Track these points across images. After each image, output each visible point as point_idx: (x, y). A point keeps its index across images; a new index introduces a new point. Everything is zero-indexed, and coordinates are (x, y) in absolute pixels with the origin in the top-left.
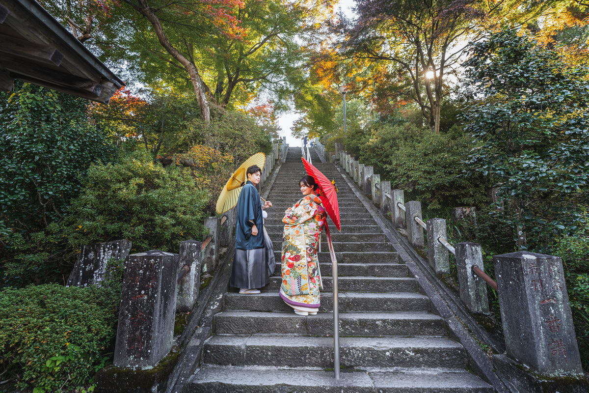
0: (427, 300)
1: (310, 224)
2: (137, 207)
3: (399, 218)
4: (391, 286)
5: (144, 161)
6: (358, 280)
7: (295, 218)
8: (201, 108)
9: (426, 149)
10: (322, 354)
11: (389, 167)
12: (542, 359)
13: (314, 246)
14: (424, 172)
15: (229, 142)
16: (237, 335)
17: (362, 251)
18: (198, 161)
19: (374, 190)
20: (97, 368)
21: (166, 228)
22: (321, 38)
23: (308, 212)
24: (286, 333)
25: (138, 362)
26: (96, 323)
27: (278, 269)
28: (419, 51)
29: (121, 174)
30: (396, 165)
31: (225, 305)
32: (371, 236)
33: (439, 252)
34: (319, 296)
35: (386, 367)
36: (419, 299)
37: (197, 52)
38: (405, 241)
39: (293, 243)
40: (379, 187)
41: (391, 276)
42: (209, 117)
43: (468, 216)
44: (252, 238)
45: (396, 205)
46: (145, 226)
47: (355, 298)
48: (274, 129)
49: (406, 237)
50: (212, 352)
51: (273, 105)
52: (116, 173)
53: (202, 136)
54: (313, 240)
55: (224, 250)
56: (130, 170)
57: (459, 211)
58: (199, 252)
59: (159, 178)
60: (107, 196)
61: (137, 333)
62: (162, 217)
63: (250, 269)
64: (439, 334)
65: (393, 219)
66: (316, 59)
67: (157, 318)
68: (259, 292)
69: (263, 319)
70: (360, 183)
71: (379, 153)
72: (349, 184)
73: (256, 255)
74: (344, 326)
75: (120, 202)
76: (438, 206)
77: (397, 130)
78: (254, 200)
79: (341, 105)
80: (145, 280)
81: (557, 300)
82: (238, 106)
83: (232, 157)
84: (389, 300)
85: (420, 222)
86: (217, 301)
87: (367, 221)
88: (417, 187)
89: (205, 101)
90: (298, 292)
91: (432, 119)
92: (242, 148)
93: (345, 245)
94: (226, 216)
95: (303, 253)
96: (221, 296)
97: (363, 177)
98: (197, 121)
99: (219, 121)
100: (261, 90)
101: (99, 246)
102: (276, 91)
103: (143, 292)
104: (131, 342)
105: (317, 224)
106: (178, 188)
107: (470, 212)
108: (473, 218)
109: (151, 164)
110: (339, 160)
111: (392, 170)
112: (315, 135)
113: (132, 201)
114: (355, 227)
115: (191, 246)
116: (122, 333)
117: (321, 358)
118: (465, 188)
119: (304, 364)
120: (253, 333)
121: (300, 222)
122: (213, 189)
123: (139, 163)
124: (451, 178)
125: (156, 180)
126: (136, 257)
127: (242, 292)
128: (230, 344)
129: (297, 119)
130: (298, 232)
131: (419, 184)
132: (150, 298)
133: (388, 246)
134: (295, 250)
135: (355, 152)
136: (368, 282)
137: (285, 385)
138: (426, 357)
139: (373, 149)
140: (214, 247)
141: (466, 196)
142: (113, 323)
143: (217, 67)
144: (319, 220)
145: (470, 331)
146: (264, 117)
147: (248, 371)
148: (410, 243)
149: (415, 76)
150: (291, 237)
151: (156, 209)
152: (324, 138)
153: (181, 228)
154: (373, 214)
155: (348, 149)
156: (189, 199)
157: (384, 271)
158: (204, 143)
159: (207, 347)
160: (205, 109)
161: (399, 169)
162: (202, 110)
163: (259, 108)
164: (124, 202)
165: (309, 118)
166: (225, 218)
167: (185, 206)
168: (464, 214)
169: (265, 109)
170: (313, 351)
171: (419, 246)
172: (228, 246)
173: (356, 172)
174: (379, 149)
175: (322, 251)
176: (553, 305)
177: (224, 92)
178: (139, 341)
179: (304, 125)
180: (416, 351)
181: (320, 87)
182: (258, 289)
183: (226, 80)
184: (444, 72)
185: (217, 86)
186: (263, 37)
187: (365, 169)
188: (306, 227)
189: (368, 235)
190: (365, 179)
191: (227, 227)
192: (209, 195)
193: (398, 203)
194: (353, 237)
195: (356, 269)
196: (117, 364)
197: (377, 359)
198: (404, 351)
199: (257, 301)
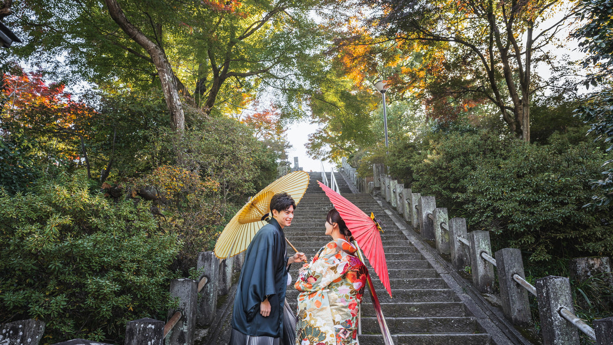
1: (339, 288)
2: (56, 264)
3: (485, 277)
5: (74, 189)
7: (312, 280)
8: (172, 113)
9: (519, 167)
11: (461, 196)
13: (351, 324)
14: (520, 203)
15: (213, 161)
17: (428, 332)
18: (163, 190)
19: (439, 232)
21: (105, 298)
22: (348, 14)
23: (333, 268)
28: (493, 27)
29: (35, 210)
30: (474, 192)
32: (442, 307)
33: (562, 334)
37: (169, 37)
38: (499, 314)
39: (312, 322)
40: (447, 227)
42: (183, 126)
43: (599, 272)
45: (478, 255)
46: (70, 296)
48: (282, 147)
49: (500, 308)
51: (279, 111)
52: (26, 207)
53: (172, 153)
54: (347, 314)
55: (203, 332)
56: (50, 203)
57: (581, 264)
58: (158, 339)
59: (97, 216)
60: (9, 245)
62: (98, 279)
65: (474, 278)
66: (342, 42)
70: (415, 222)
71: (443, 176)
72: (398, 224)
75: (30, 255)
76: (548, 257)
77: (470, 140)
79: (380, 109)
82: (228, 113)
83: (217, 184)
85: (523, 282)
87: (431, 281)
88: (510, 226)
89: (177, 100)
91: (518, 125)
92: (233, 170)
93: (400, 322)
94: (206, 276)
95: (331, 338)
97: (419, 212)
98: (165, 132)
99: (199, 130)
100: (262, 90)
102: (284, 90)
105: (352, 287)
106: (129, 231)
107: (601, 265)
108: (607, 275)
109: (85, 195)
110: (379, 188)
111: (466, 201)
112: (341, 154)
113: (48, 253)
114: (414, 292)
115: (145, 329)
118: (588, 227)
121: (322, 285)
122: (187, 234)
123: (65, 191)
124: (565, 211)
125: (94, 220)
129: (314, 132)
130: (318, 303)
131: (513, 222)
133: (471, 323)
134: (316, 335)
135: (405, 176)
139: (434, 170)
140: (185, 328)
141: (590, 240)
143: (197, 56)
144: (354, 280)
146: (266, 128)
148: (508, 318)
149: (489, 64)
150: (308, 313)
151: (89, 267)
152: (354, 158)
153: (129, 297)
154: (440, 270)
155: (393, 172)
156: (144, 250)
158: (174, 163)
160: (178, 114)
161: (479, 198)
162: (172, 115)
163: (259, 116)
164: (36, 256)
165: (332, 130)
166: (205, 280)
167: (139, 262)
168: (590, 268)
169: (268, 117)
171: (523, 323)
172: (209, 326)
173: (407, 206)
174: (444, 169)
175: (363, 332)
177: (207, 93)
179: (325, 140)
181: (349, 82)
183: (210, 76)
184: (532, 58)
185: (198, 84)
186: (264, 14)
187: (423, 201)
188: (334, 295)
189: (436, 306)
190: (424, 215)
191: (208, 294)
192: (179, 242)
193: (481, 253)
194: (412, 309)
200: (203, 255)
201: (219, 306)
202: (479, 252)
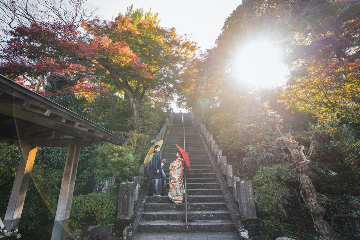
0: (223, 197)
1: (179, 169)
2: (117, 164)
6: (198, 190)
7: (173, 167)
8: (133, 110)
10: (182, 216)
12: (245, 214)
13: (181, 177)
16: (153, 211)
17: (203, 177)
19: (212, 147)
20: (113, 219)
21: (128, 172)
23: (178, 165)
24: (170, 210)
25: (125, 217)
26: (112, 205)
27: (168, 186)
31: (148, 200)
33: (229, 179)
34: (182, 197)
35: (203, 220)
36: (220, 197)
39: (173, 176)
40: (214, 146)
41: (213, 188)
44: (157, 174)
45: (218, 157)
46: (120, 172)
49: (222, 171)
50: (145, 216)
54: (180, 175)
55: (146, 178)
57: (244, 159)
61: (124, 208)
62: (126, 168)
63: (156, 187)
64: (224, 209)
65: (218, 162)
67: (130, 203)
68: (160, 195)
69: (162, 205)
70: (208, 142)
72: (203, 141)
73: (159, 181)
74: (191, 207)
76: (236, 157)
78: (158, 160)
80: (126, 191)
81: (250, 195)
86: (145, 199)
87: (208, 163)
89: (135, 106)
90: (176, 195)
95: (177, 180)
96: (146, 197)
97: (208, 139)
101: (104, 179)
103: (126, 195)
104: (123, 211)
105: (182, 169)
111: (219, 139)
113: (115, 162)
114: (202, 166)
115: (136, 179)
116: (120, 208)
117: (182, 217)
119: (176, 220)
120: (159, 210)
121: (176, 168)
126: (123, 184)
127: (154, 195)
128: (151, 213)
130: (175, 172)
132: (128, 197)
133: (214, 175)
134: (174, 179)
136: (203, 191)
137: (169, 225)
138: (217, 217)
140: (143, 178)
142: (117, 205)
144: (182, 167)
145: (233, 208)
147: (157, 222)
150: (172, 174)
153: (132, 171)
154: (211, 159)
157: (210, 186)
159: (143, 214)
160: (135, 110)
164: (113, 163)
170: (179, 215)
171: (225, 175)
172: (147, 176)
176: (249, 197)
178: (125, 211)
180: (214, 214)
182: (160, 194)
187: (210, 135)
188: (178, 170)
189: (207, 170)
191: (147, 168)
194: (200, 171)
195: (199, 186)
196: (118, 218)
197: (200, 217)
198: (209, 215)
199: (160, 199)
201: (149, 171)
202: (219, 155)
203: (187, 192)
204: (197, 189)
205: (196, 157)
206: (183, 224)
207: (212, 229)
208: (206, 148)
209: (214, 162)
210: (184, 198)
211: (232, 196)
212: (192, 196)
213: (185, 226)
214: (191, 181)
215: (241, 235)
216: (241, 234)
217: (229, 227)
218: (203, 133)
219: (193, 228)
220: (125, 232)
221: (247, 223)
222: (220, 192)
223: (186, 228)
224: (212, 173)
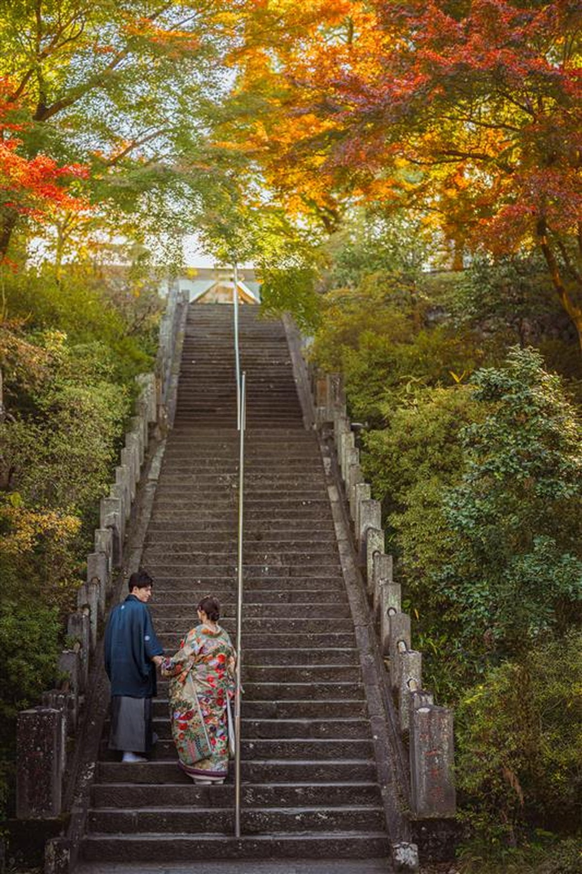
0: (372, 765)
4: (335, 751)
6: (287, 743)
10: (224, 819)
16: (123, 805)
17: (311, 698)
19: (370, 564)
25: (40, 814)
31: (101, 775)
32: (339, 670)
33: (407, 702)
35: (295, 831)
36: (362, 765)
41: (343, 736)
45: (385, 613)
47: (277, 765)
50: (98, 820)
55: (81, 698)
67: (55, 773)
72: (338, 526)
74: (256, 795)
80: (40, 737)
81: (443, 751)
84: (322, 766)
86: (91, 770)
87: (341, 637)
90: (199, 757)
94: (78, 641)
95: (195, 707)
96: (93, 764)
103: (39, 749)
104: (31, 795)
114: (313, 652)
115: (57, 698)
116: (22, 787)
117: (223, 822)
119: (205, 830)
120: (142, 805)
128: (118, 812)
132: (46, 754)
136: (303, 746)
137: (182, 841)
138: (339, 821)
145: (401, 795)
147: (141, 836)
154: (358, 620)
157: (335, 730)
159: (92, 815)
166: (77, 645)
170: (215, 817)
176: (439, 755)
178: (39, 795)
180: (329, 814)
189: (333, 669)
190: (362, 530)
193: (389, 610)
194: (303, 673)
195: (291, 728)
196: (20, 816)
197: (286, 823)
198: (316, 815)
199: (143, 770)
200: (73, 618)
202: (387, 608)
203: (242, 749)
204: (282, 740)
205: (292, 608)
206: (226, 838)
207: (319, 850)
208: (347, 563)
209: (370, 632)
210: (231, 768)
211: (404, 761)
212: (262, 763)
213: (233, 844)
214: (261, 713)
215: (398, 858)
216: (396, 854)
217: (373, 845)
218: (344, 477)
219: (258, 850)
220: (50, 849)
221: (423, 829)
222: (368, 750)
223: (237, 850)
224: (353, 680)
